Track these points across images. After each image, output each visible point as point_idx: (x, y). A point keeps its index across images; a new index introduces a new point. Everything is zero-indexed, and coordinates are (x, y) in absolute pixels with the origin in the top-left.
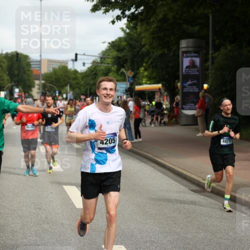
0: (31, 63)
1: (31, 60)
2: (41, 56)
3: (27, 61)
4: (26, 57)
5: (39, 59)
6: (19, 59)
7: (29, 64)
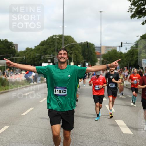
0: (96, 48)
1: (95, 47)
2: (101, 44)
3: (93, 47)
4: (93, 45)
5: (100, 46)
6: (88, 46)
7: (94, 49)
